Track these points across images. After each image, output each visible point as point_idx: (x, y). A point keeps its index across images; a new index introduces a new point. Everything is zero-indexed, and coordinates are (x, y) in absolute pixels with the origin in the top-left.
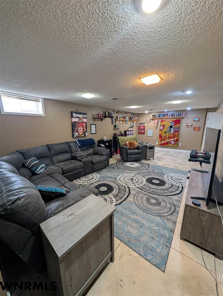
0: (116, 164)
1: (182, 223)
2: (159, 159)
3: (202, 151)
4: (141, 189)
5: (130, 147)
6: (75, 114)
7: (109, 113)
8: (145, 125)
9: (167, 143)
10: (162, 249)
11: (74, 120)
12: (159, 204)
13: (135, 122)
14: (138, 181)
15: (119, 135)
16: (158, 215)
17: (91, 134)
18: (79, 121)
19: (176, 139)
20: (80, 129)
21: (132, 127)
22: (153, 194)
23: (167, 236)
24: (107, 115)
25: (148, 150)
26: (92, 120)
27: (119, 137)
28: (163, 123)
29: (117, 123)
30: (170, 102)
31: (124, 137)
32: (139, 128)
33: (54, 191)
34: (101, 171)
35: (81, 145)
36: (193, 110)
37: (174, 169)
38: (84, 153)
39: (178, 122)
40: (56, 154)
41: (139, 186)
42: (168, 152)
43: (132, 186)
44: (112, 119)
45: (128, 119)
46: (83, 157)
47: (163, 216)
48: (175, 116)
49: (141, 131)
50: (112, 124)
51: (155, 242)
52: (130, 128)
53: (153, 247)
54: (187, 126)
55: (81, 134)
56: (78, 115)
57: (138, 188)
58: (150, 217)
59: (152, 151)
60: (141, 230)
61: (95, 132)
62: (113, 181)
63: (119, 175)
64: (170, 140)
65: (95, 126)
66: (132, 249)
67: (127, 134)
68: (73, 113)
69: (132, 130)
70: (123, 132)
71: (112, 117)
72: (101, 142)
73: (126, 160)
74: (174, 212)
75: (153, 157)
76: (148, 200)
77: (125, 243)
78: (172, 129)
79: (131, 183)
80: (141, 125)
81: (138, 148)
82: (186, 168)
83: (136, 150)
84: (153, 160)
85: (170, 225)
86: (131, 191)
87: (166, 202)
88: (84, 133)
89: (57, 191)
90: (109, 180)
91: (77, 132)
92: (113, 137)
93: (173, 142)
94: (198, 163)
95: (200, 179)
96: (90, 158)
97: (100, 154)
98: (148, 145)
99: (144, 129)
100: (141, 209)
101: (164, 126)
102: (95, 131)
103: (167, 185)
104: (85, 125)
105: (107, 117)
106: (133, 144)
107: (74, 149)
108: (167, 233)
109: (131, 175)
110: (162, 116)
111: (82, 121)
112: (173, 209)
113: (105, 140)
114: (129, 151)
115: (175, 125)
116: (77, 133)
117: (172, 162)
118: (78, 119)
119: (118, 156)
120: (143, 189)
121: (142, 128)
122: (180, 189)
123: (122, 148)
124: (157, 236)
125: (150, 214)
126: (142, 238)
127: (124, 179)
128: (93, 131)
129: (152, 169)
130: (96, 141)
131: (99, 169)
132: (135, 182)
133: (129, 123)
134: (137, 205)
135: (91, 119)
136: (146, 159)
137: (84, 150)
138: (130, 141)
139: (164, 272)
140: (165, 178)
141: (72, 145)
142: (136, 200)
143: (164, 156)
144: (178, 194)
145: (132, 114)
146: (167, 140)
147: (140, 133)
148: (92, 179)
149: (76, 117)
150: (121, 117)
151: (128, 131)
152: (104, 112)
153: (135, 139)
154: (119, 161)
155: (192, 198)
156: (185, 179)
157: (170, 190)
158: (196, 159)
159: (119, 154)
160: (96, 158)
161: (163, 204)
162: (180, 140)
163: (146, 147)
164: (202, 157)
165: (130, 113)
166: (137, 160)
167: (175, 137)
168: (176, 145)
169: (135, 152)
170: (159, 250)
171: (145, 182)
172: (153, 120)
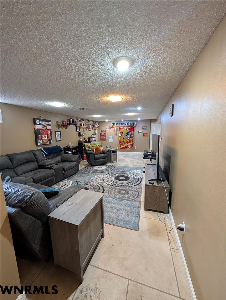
0: (85, 169)
1: (144, 201)
2: (121, 161)
3: (150, 151)
4: (112, 186)
5: (96, 152)
6: (38, 121)
7: (73, 120)
8: (106, 132)
9: (126, 147)
10: (135, 219)
11: (37, 127)
12: (127, 193)
13: (97, 129)
14: (108, 180)
15: (84, 141)
16: (128, 200)
17: (56, 141)
18: (43, 128)
19: (132, 143)
20: (45, 137)
21: (95, 134)
22: (122, 187)
23: (137, 211)
24: (72, 122)
25: (112, 154)
26: (57, 127)
27: (85, 144)
28: (121, 131)
29: (81, 130)
30: (126, 114)
31: (89, 144)
32: (101, 135)
33: (48, 191)
34: (72, 177)
35: (48, 153)
36: (142, 120)
37: (134, 167)
38: (53, 161)
39: (132, 129)
40: (20, 165)
41: (110, 183)
42: (127, 155)
43: (104, 185)
44: (76, 127)
45: (90, 126)
46: (53, 165)
47: (132, 200)
48: (130, 125)
49: (103, 138)
50: (77, 131)
51: (129, 217)
52: (93, 134)
53: (129, 220)
54: (139, 133)
55: (45, 141)
56: (41, 122)
57: (109, 185)
58: (123, 203)
59: (115, 154)
60: (119, 212)
61: (60, 140)
62: (87, 183)
63: (91, 178)
64: (128, 145)
65: (59, 133)
66: (115, 225)
67: (91, 140)
68: (36, 120)
69: (95, 137)
70: (87, 139)
71: (76, 125)
72: (67, 149)
73: (93, 164)
74: (139, 195)
75: (116, 159)
76: (119, 192)
77: (109, 224)
78: (128, 135)
79: (103, 182)
80: (102, 132)
81: (103, 153)
82: (141, 165)
83: (102, 154)
84: (117, 162)
85: (137, 204)
86: (105, 188)
87: (132, 191)
88: (49, 141)
89: (51, 191)
90: (82, 183)
91: (41, 139)
92: (78, 144)
93: (130, 146)
94: (149, 160)
95: (151, 169)
96: (60, 165)
97: (69, 160)
98: (111, 149)
99: (106, 136)
100: (116, 199)
101: (122, 133)
102: (60, 138)
103: (130, 179)
104: (49, 132)
105: (72, 124)
106: (99, 149)
107: (40, 157)
108: (136, 209)
109: (101, 176)
110: (119, 124)
111: (47, 128)
112: (137, 194)
113: (71, 147)
114: (96, 156)
115: (130, 132)
116: (41, 141)
117: (130, 162)
118: (42, 126)
119: (85, 162)
120: (114, 185)
121: (103, 134)
122: (140, 180)
123: (90, 153)
124: (130, 213)
125: (123, 201)
126: (121, 217)
127: (96, 180)
128: (58, 138)
129: (117, 170)
130: (62, 148)
131: (69, 175)
132: (106, 181)
133: (92, 131)
134: (112, 197)
135: (55, 126)
136: (111, 162)
137: (52, 158)
138: (96, 147)
139: (138, 231)
140: (129, 175)
141: (37, 153)
142: (110, 194)
143: (124, 158)
144: (139, 184)
145: (94, 122)
146: (125, 145)
147: (102, 139)
148: (64, 185)
149: (40, 124)
150: (85, 125)
151: (92, 138)
152: (68, 119)
153: (100, 145)
154: (87, 166)
155: (149, 180)
156: (142, 173)
157: (133, 182)
158: (147, 157)
159: (86, 160)
160: (67, 165)
161: (130, 192)
162: (135, 144)
163: (110, 151)
164: (151, 155)
165: (92, 121)
166: (104, 164)
167: (131, 142)
168: (132, 149)
169: (102, 157)
170: (133, 221)
171: (114, 180)
172: (112, 127)
